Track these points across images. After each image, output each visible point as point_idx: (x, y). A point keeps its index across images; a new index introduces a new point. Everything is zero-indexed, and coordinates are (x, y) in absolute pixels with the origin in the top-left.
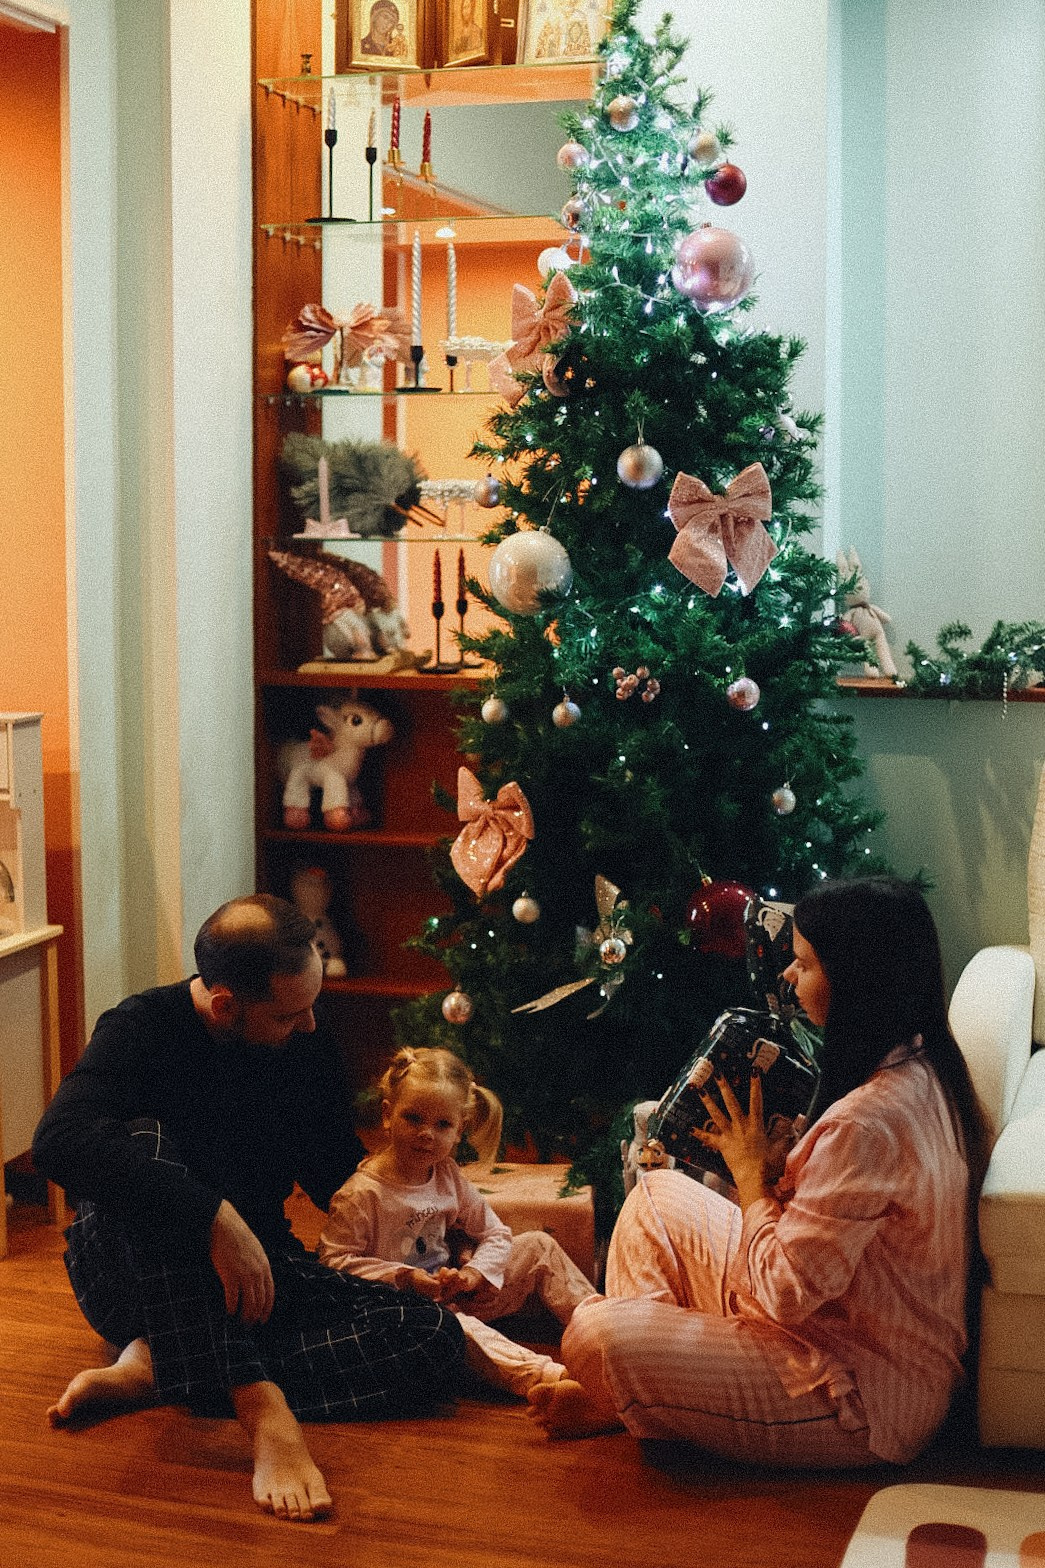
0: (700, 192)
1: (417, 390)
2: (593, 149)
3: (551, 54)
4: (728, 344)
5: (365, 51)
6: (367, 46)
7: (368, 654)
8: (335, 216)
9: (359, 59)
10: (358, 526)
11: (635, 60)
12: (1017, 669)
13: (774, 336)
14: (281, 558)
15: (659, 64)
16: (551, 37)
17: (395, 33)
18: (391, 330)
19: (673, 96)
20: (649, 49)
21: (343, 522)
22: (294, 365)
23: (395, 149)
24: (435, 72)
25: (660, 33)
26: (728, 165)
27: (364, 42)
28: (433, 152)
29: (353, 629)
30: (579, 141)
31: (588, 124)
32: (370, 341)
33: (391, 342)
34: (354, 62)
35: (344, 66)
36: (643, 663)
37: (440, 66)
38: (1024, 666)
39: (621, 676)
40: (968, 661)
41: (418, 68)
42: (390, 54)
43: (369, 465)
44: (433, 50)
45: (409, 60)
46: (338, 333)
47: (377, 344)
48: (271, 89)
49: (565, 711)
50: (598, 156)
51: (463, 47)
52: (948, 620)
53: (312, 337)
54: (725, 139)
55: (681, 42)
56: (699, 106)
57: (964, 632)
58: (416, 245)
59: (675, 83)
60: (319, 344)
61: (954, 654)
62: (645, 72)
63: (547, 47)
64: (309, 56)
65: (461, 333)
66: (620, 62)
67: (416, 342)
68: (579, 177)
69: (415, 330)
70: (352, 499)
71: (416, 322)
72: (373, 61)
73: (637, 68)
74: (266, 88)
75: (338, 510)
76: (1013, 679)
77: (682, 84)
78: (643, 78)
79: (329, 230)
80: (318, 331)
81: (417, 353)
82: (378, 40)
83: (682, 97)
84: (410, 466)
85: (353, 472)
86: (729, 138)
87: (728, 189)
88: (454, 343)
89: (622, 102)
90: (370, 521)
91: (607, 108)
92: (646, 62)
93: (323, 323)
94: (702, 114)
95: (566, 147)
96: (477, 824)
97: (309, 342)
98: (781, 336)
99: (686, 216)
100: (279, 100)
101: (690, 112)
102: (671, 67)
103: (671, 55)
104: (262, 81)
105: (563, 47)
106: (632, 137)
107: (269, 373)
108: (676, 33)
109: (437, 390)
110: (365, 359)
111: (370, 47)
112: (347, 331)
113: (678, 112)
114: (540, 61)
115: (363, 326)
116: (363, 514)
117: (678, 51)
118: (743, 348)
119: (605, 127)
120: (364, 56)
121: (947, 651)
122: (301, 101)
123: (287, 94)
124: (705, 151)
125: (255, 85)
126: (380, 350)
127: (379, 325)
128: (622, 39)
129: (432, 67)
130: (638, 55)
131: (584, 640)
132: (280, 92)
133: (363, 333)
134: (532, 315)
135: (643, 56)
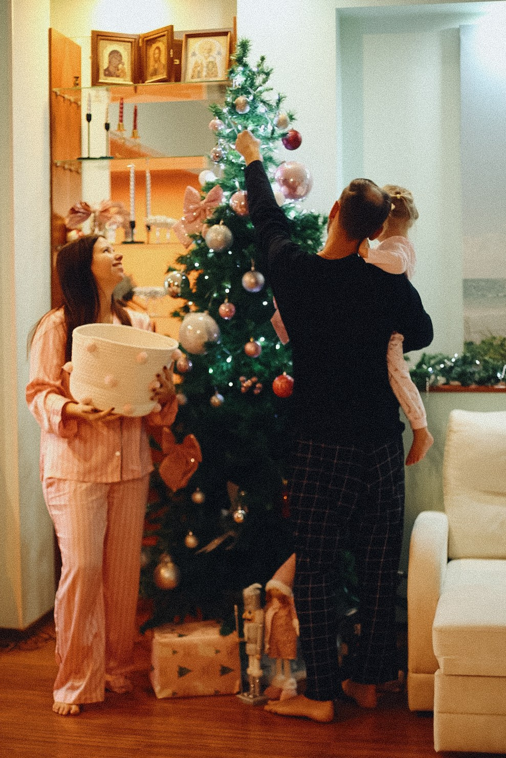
0: (280, 143)
1: (133, 242)
2: (227, 122)
3: (199, 77)
4: (295, 218)
5: (106, 75)
6: (107, 73)
8: (91, 156)
11: (247, 79)
12: (433, 377)
13: (316, 214)
15: (259, 80)
16: (199, 69)
17: (120, 66)
18: (119, 213)
19: (266, 96)
20: (254, 74)
22: (70, 230)
23: (121, 123)
24: (140, 86)
25: (259, 66)
26: (293, 130)
27: (105, 70)
28: (138, 126)
30: (219, 118)
31: (225, 110)
32: (109, 219)
33: (119, 219)
34: (100, 81)
35: (95, 82)
36: (255, 375)
37: (143, 83)
38: (436, 375)
39: (244, 382)
41: (131, 83)
42: (118, 76)
44: (139, 75)
46: (92, 215)
47: (113, 220)
48: (58, 93)
49: (218, 398)
50: (229, 126)
51: (155, 73)
53: (80, 216)
54: (291, 118)
55: (268, 70)
56: (279, 100)
58: (132, 171)
59: (267, 90)
60: (84, 219)
62: (252, 85)
63: (196, 73)
64: (78, 78)
65: (154, 214)
66: (239, 80)
67: (132, 218)
68: (220, 135)
69: (132, 213)
71: (132, 208)
72: (110, 80)
73: (248, 83)
74: (56, 93)
76: (431, 381)
77: (271, 91)
78: (251, 87)
79: (86, 164)
80: (83, 213)
81: (133, 225)
82: (112, 69)
83: (271, 97)
84: (129, 280)
86: (293, 117)
87: (293, 142)
88: (151, 219)
89: (241, 99)
91: (234, 102)
92: (252, 79)
93: (86, 210)
94: (281, 105)
95: (213, 121)
96: (173, 455)
97: (78, 219)
98: (319, 214)
99: (272, 155)
100: (62, 99)
101: (274, 104)
102: (264, 82)
103: (264, 76)
104: (54, 89)
105: (204, 74)
106: (245, 117)
107: (57, 235)
108: (267, 65)
109: (142, 243)
110: (107, 227)
111: (108, 73)
112: (97, 214)
113: (268, 104)
114: (194, 80)
115: (105, 211)
117: (268, 74)
118: (302, 220)
119: (233, 112)
120: (106, 78)
122: (72, 99)
123: (66, 96)
124: (282, 123)
125: (51, 91)
126: (115, 223)
127: (113, 210)
128: (241, 68)
129: (139, 83)
130: (249, 76)
131: (224, 364)
132: (63, 95)
133: (106, 214)
134: (197, 203)
135: (251, 77)
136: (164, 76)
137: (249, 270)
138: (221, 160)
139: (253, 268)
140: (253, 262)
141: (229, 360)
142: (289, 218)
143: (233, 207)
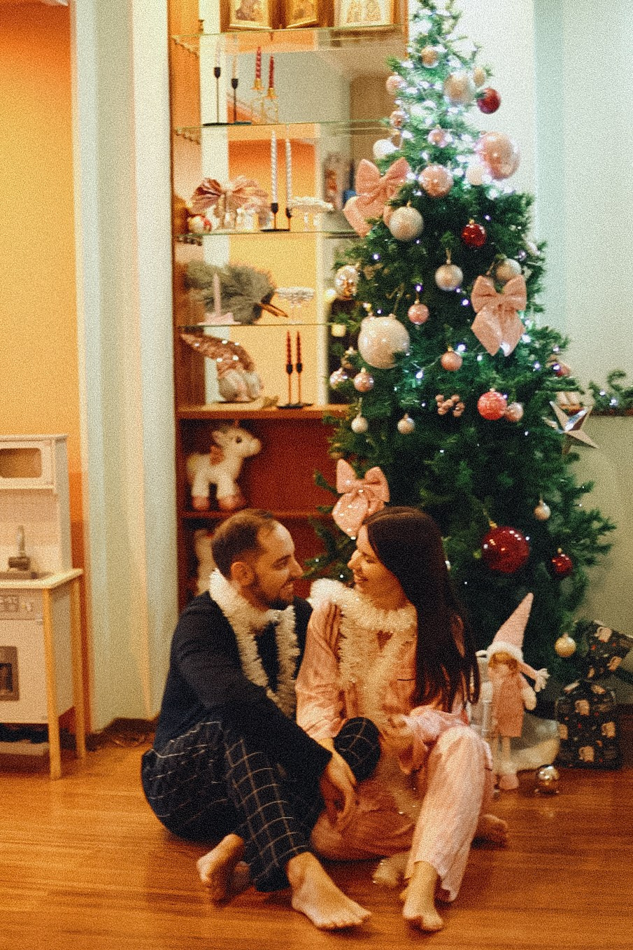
0: (475, 105)
1: (275, 230)
2: (409, 79)
3: (357, 20)
4: (496, 199)
5: (239, 18)
6: (239, 15)
7: (246, 398)
8: (220, 121)
9: (235, 22)
10: (239, 316)
11: (434, 24)
13: (519, 193)
14: (189, 338)
15: (446, 26)
16: (356, 10)
17: (255, 7)
18: (256, 194)
19: (456, 47)
20: (442, 18)
21: (230, 314)
22: (193, 216)
23: (258, 79)
24: (280, 31)
25: (448, 8)
26: (490, 89)
27: (238, 12)
29: (238, 382)
30: (400, 74)
31: (408, 64)
32: (244, 200)
33: (256, 200)
34: (231, 25)
35: (225, 27)
37: (284, 27)
39: (441, 401)
40: (625, 392)
41: (269, 28)
42: (253, 20)
43: (244, 278)
44: (279, 18)
45: (264, 24)
46: (223, 196)
47: (250, 203)
48: (178, 41)
49: (405, 424)
50: (412, 84)
51: (301, 14)
52: (613, 367)
53: (209, 198)
54: (489, 74)
55: (457, 14)
56: (474, 54)
57: (622, 375)
58: (274, 140)
59: (457, 39)
60: (212, 201)
61: (617, 388)
62: (439, 32)
63: (353, 15)
64: (202, 21)
66: (426, 26)
67: (274, 200)
68: (402, 95)
69: (273, 193)
70: (233, 300)
71: (273, 187)
72: (243, 24)
73: (435, 29)
74: (175, 41)
75: (226, 307)
77: (465, 39)
78: (439, 35)
80: (212, 194)
81: (274, 208)
82: (246, 11)
83: (465, 49)
84: (267, 277)
85: (234, 282)
86: (490, 72)
87: (490, 103)
88: (298, 200)
89: (429, 49)
90: (247, 314)
91: (419, 54)
92: (440, 25)
93: (216, 190)
94: (477, 58)
95: (391, 78)
96: (350, 495)
97: (205, 201)
98: (523, 195)
99: (464, 120)
100: (182, 49)
101: (468, 57)
102: (453, 26)
103: (451, 21)
104: (175, 37)
105: (363, 16)
106: (432, 72)
107: (178, 222)
108: (456, 8)
109: (285, 231)
110: (242, 211)
111: (242, 17)
112: (229, 194)
113: (461, 57)
114: (352, 25)
115: (239, 191)
116: (240, 310)
117: (455, 18)
119: (419, 66)
120: (237, 21)
121: (613, 387)
122: (191, 48)
123: (186, 45)
124: (479, 80)
125: (170, 39)
126: (253, 206)
127: (249, 190)
128: (427, 12)
129: (278, 28)
130: (436, 21)
131: (413, 380)
132: (181, 43)
133: (241, 195)
134: (375, 180)
135: (438, 23)
136: (314, 19)
137: (444, 263)
138: (404, 126)
139: (448, 261)
140: (449, 254)
141: (420, 375)
142: (489, 197)
143: (424, 185)
